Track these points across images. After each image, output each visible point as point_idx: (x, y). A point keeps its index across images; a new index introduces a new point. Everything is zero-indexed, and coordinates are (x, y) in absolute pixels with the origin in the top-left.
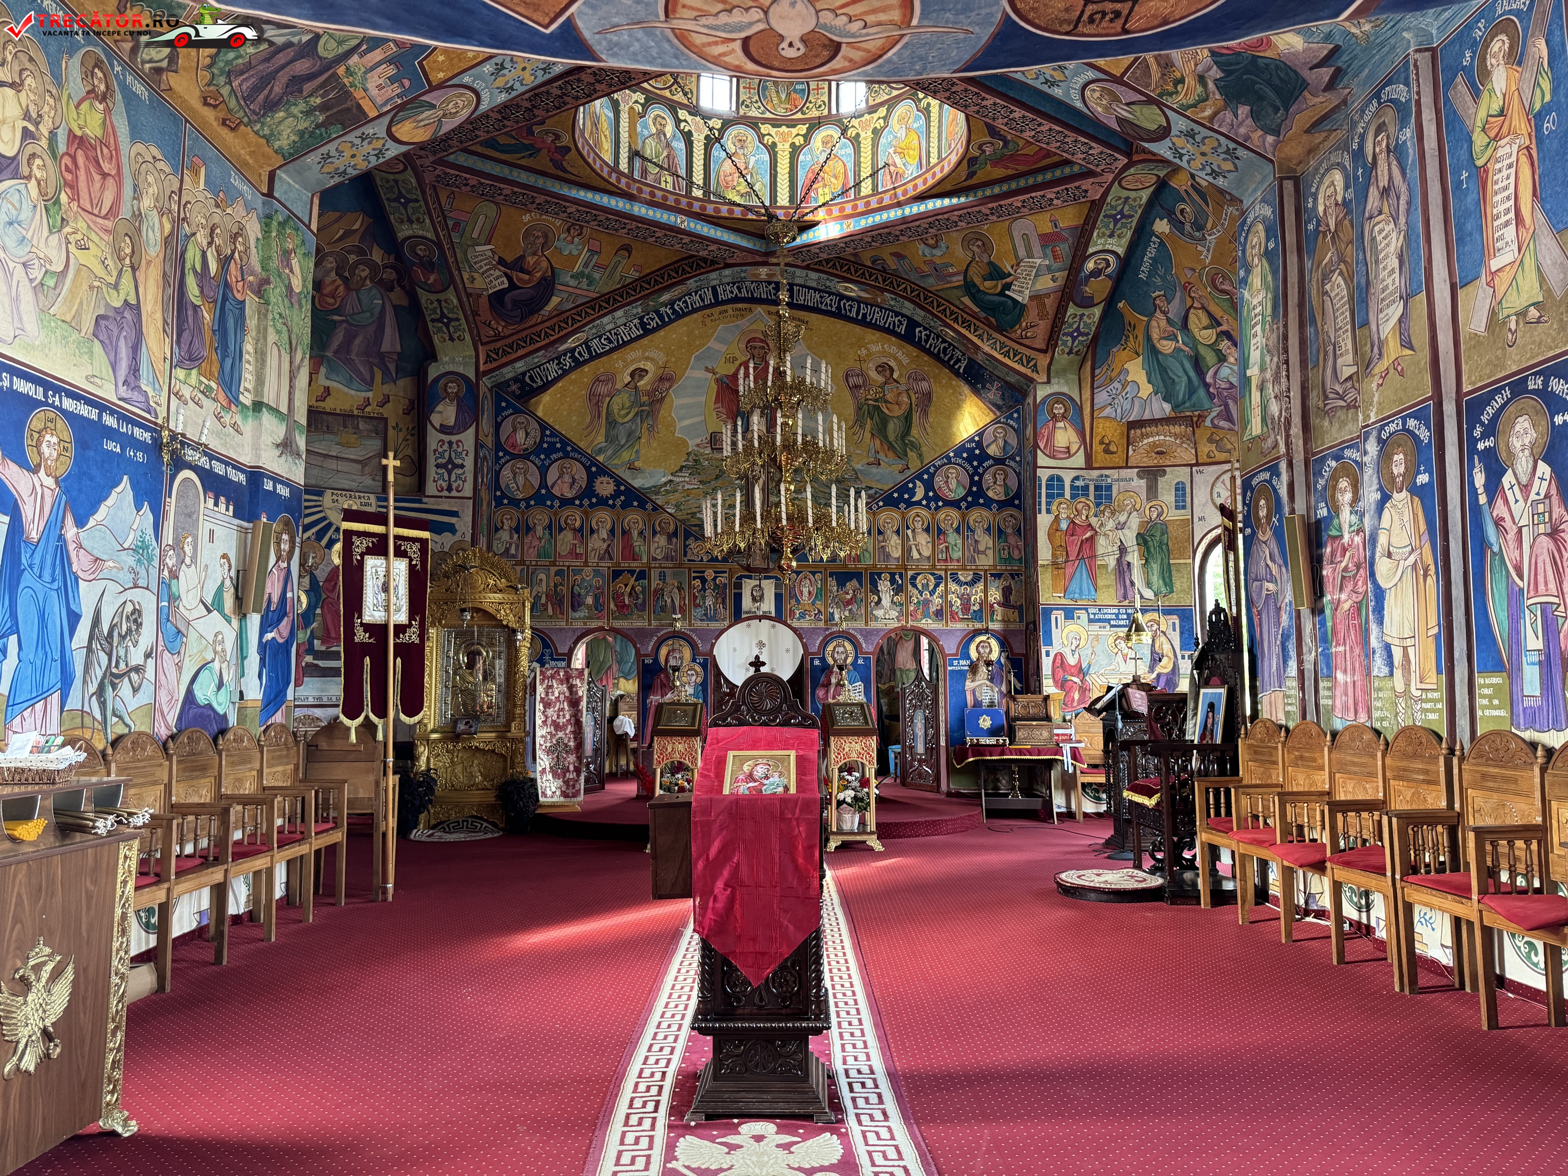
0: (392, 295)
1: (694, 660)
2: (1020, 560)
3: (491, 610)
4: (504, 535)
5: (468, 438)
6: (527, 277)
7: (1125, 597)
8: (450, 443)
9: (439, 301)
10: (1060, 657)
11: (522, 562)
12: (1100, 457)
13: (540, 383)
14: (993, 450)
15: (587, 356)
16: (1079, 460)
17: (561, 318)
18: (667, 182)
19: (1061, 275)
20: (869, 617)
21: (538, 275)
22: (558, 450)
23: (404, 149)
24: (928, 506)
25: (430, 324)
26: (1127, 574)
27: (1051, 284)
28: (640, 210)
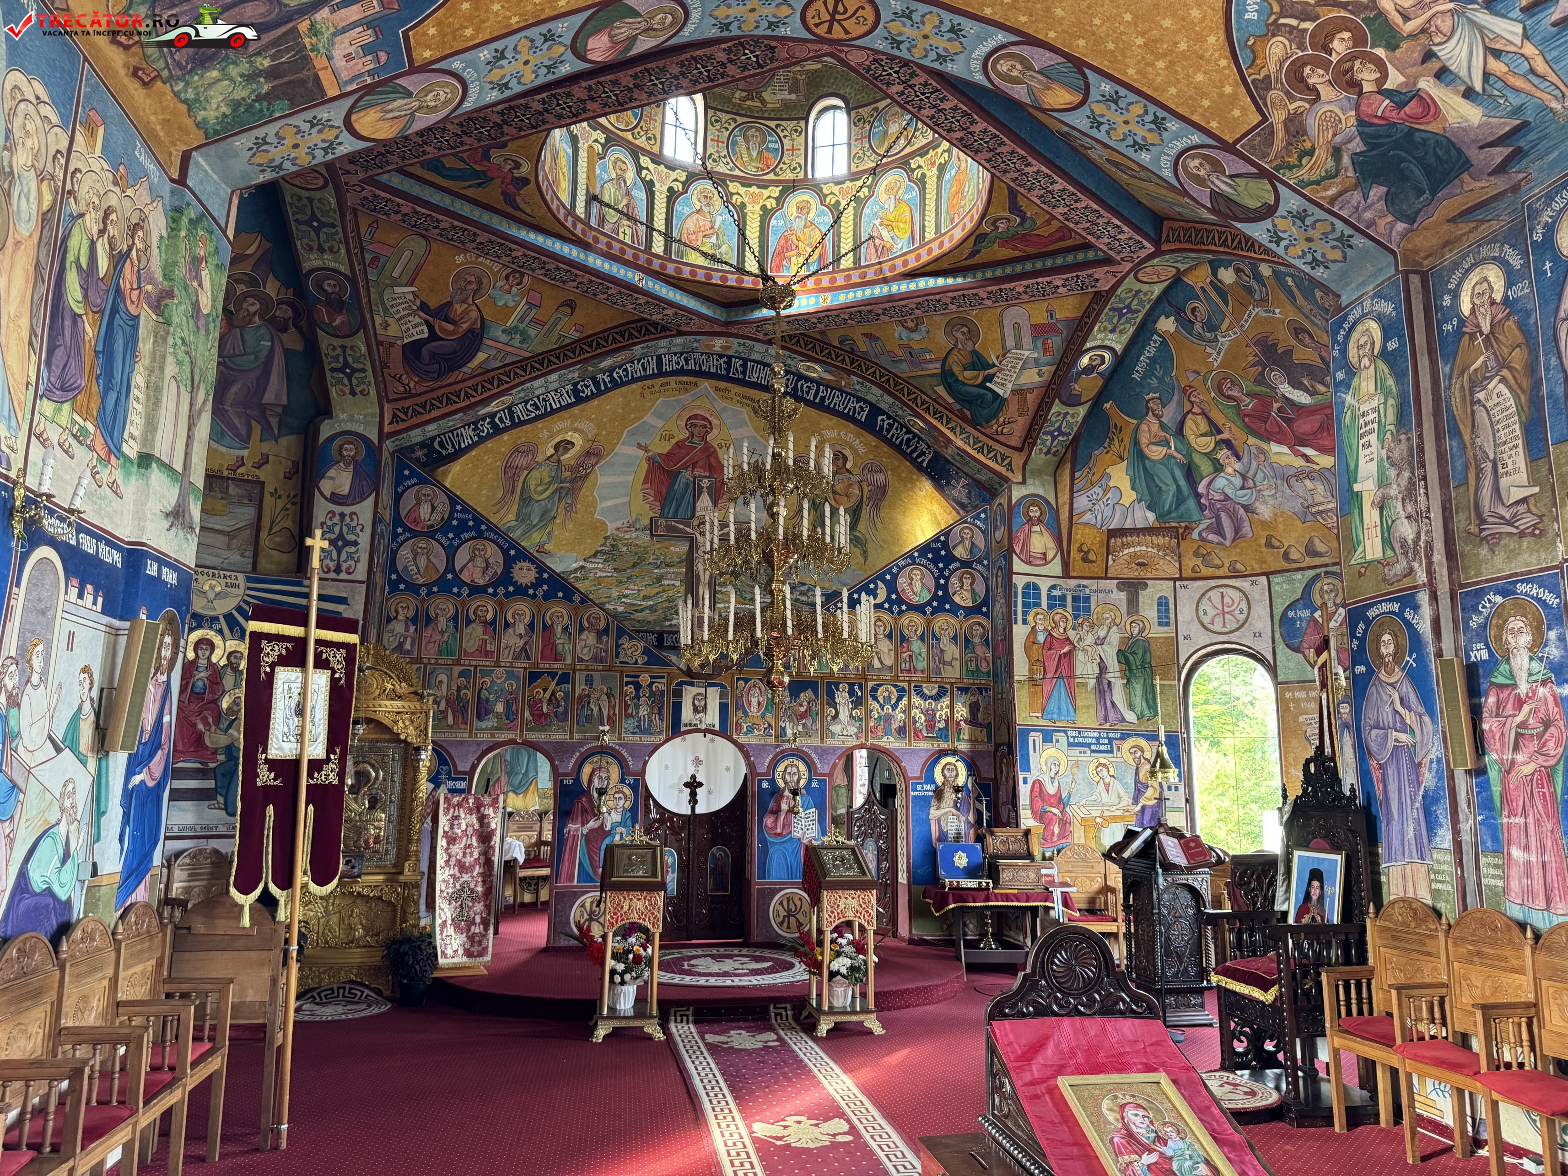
0: (284, 337)
1: (622, 781)
2: (988, 673)
3: (386, 722)
4: (398, 627)
5: (365, 510)
6: (451, 327)
7: (1106, 720)
8: (342, 515)
9: (343, 348)
10: (1038, 785)
11: (419, 660)
12: (1077, 566)
13: (451, 450)
14: (960, 552)
15: (508, 422)
16: (1056, 568)
17: (485, 377)
18: (626, 233)
19: (1048, 370)
20: (825, 733)
21: (465, 326)
22: (470, 529)
23: (362, 145)
24: (890, 610)
25: (328, 374)
26: (1108, 694)
27: (1037, 379)
28: (595, 261)
